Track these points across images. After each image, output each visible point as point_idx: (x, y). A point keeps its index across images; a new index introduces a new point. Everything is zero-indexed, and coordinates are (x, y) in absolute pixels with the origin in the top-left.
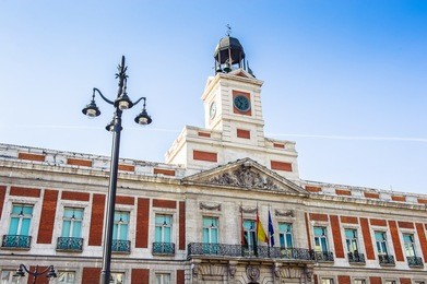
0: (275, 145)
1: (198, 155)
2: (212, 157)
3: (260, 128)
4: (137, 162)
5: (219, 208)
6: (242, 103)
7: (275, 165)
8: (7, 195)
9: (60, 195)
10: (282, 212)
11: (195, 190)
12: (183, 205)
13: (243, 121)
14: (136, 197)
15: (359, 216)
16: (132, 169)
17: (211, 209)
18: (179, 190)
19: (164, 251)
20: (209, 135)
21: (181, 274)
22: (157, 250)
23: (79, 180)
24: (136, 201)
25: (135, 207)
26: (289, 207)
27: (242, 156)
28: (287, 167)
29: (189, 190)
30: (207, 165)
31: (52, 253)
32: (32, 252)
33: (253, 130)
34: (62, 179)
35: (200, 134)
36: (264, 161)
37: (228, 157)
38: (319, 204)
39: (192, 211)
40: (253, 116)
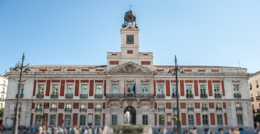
0: (144, 55)
1: (112, 63)
2: (117, 63)
3: (137, 49)
4: (90, 68)
5: (118, 81)
6: (130, 40)
7: (143, 63)
8: (51, 83)
9: (66, 81)
10: (144, 81)
11: (109, 76)
12: (105, 81)
13: (130, 47)
14: (89, 80)
16: (88, 70)
17: (115, 82)
18: (104, 76)
19: (98, 97)
20: (116, 55)
21: (104, 104)
22: (96, 96)
23: (71, 76)
24: (89, 81)
25: (89, 83)
26: (147, 79)
27: (128, 61)
28: (149, 63)
29: (107, 76)
30: (114, 66)
31: (64, 99)
32: (59, 99)
33: (134, 50)
34: (66, 76)
35: (113, 55)
36: (137, 62)
37: (123, 62)
38: (162, 76)
39: (108, 83)
40: (135, 44)
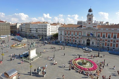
0: (94, 24)
2: (85, 27)
7: (93, 27)
11: (83, 30)
13: (90, 22)
15: (101, 32)
18: (81, 30)
19: (80, 36)
21: (81, 38)
22: (79, 35)
24: (77, 31)
27: (89, 26)
28: (95, 27)
30: (84, 28)
31: (71, 35)
33: (91, 23)
35: (84, 24)
36: (92, 26)
37: (87, 26)
39: (83, 32)
